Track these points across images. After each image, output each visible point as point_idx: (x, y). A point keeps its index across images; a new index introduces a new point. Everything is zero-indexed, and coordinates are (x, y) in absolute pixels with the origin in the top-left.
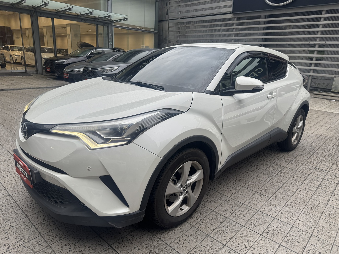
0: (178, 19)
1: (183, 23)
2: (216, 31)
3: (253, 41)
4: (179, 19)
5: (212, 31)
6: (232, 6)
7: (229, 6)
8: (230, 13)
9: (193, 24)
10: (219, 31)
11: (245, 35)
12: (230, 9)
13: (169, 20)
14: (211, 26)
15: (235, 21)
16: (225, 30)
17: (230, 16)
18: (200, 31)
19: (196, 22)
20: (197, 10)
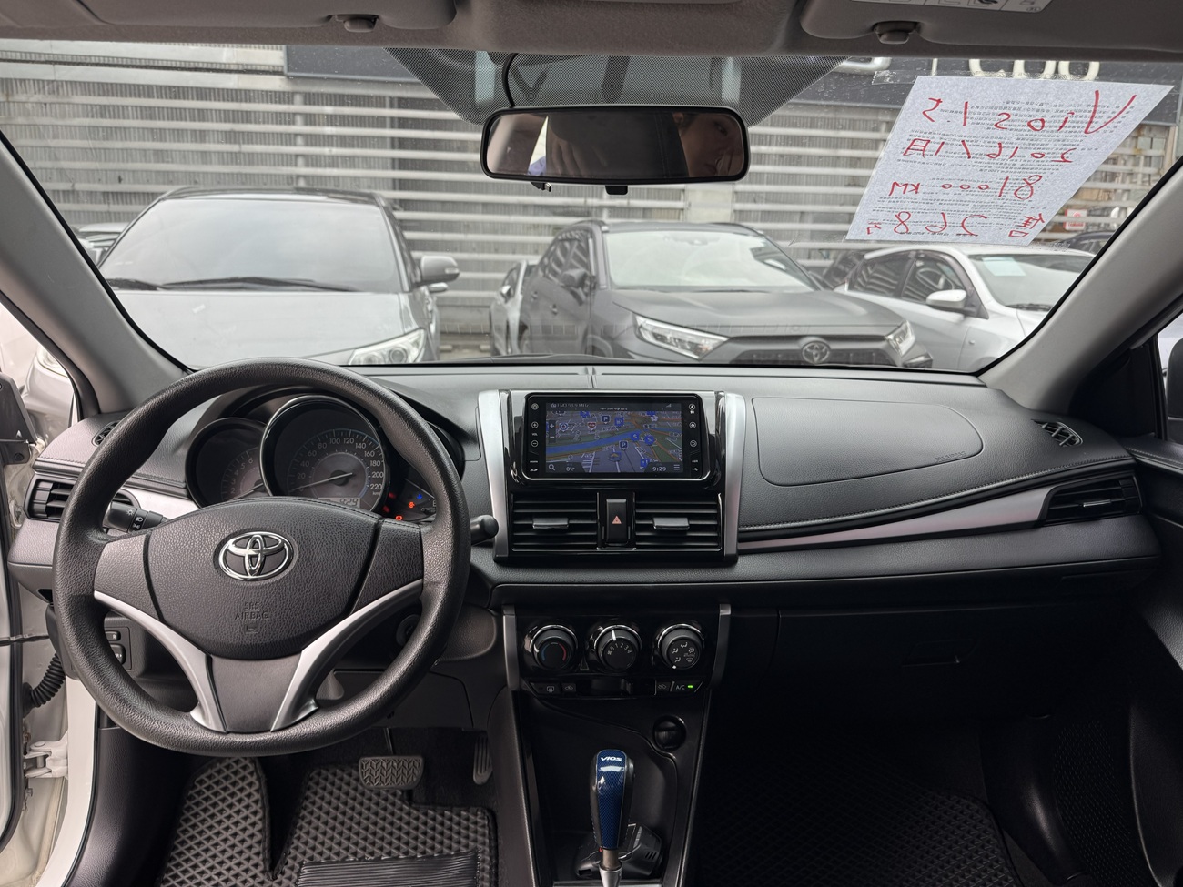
2: (179, 135)
5: (158, 134)
8: (276, 71)
10: (201, 136)
14: (149, 113)
15: (298, 106)
16: (230, 137)
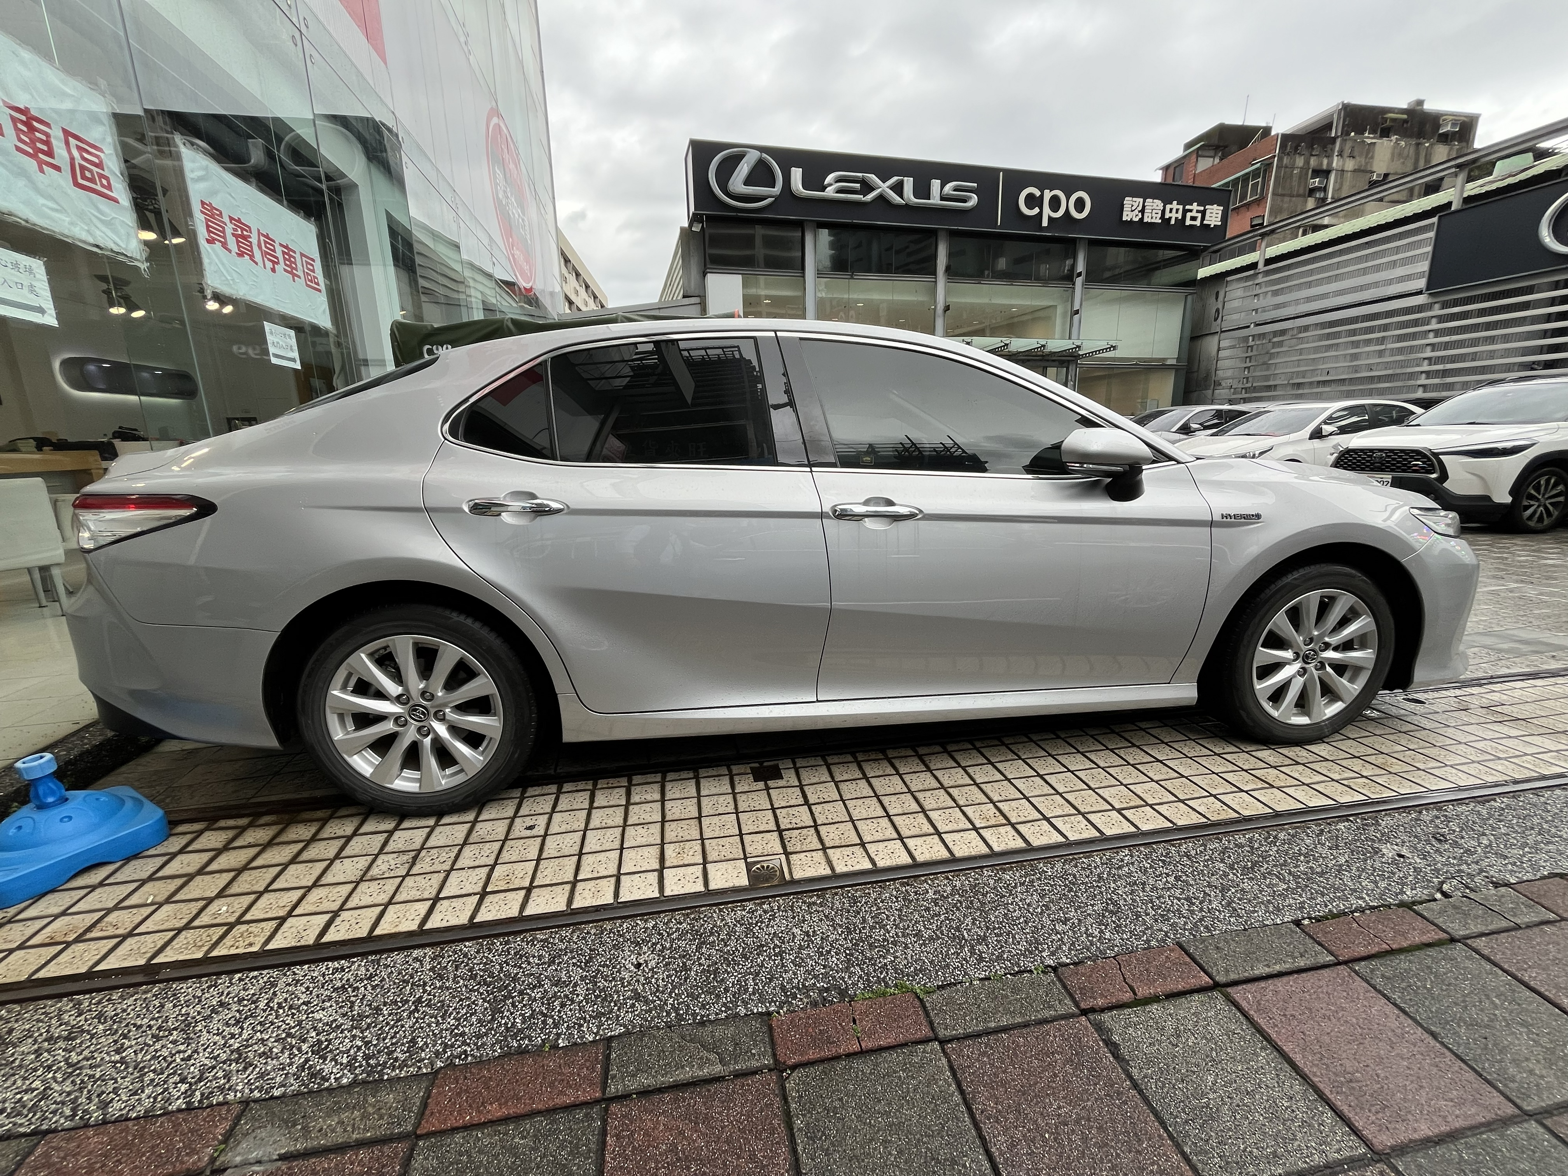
0: (1248, 327)
1: (1262, 336)
2: (1368, 342)
3: (1502, 357)
4: (1252, 326)
5: (1356, 344)
6: (1427, 274)
7: (1420, 275)
8: (1420, 293)
9: (1295, 332)
10: (1381, 341)
11: (1475, 342)
12: (1422, 283)
13: (1222, 332)
14: (1353, 333)
15: (1437, 311)
16: (1401, 338)
17: (1421, 300)
18: (1317, 350)
19: (1306, 328)
20: (1309, 300)
